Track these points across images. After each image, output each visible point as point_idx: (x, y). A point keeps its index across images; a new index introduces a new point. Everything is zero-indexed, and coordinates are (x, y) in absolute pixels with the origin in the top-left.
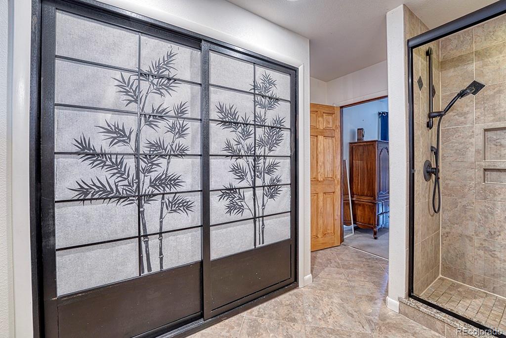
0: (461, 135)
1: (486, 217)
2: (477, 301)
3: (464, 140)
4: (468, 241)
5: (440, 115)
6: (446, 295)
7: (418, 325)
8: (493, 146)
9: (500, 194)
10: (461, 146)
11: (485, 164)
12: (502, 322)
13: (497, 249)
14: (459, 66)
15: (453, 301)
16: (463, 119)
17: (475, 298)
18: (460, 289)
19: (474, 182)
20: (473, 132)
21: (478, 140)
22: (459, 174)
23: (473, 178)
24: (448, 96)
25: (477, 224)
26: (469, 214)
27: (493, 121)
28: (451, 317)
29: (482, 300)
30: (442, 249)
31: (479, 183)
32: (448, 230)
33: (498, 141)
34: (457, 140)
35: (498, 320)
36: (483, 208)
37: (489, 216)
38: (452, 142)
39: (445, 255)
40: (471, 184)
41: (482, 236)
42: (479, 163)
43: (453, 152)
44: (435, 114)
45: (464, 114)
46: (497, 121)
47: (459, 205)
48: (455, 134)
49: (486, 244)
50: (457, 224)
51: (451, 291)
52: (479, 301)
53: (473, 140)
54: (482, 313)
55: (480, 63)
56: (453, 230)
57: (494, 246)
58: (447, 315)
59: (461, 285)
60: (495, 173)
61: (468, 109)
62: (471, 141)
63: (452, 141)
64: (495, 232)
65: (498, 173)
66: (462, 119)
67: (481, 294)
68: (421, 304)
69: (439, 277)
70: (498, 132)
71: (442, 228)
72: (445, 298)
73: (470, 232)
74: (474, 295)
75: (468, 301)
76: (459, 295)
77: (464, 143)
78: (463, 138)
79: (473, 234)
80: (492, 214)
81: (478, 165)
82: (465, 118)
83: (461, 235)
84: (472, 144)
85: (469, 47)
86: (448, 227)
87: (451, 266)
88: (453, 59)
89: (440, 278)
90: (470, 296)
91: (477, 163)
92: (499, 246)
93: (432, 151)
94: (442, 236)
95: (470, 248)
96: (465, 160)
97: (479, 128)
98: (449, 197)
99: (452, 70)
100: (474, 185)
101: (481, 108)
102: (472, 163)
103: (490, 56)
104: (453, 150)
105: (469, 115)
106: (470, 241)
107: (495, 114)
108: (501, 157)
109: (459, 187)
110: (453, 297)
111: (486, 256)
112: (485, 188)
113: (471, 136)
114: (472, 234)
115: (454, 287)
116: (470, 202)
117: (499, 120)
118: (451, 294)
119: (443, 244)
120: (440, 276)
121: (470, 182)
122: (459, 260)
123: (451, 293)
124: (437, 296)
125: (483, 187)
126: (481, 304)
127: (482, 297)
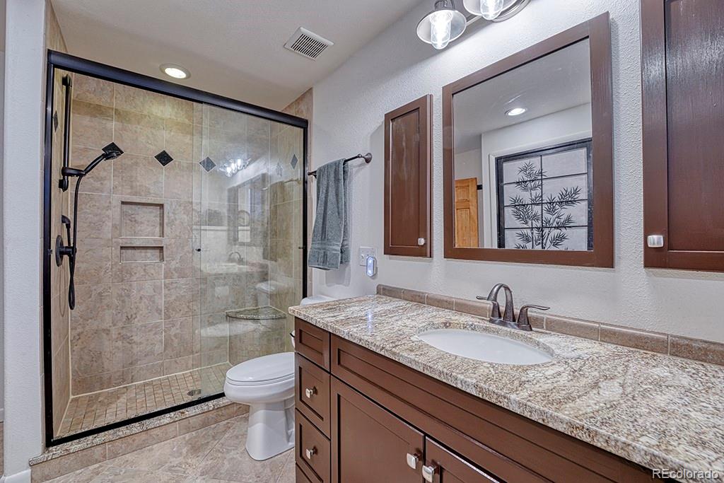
0: (97, 204)
1: (123, 301)
2: (121, 400)
3: (99, 211)
4: (105, 335)
5: (80, 174)
6: (89, 414)
7: (68, 477)
8: (128, 221)
9: (135, 273)
10: (96, 219)
11: (122, 242)
12: (148, 405)
13: (133, 334)
14: (97, 117)
15: (99, 416)
16: (99, 185)
17: (118, 398)
18: (100, 399)
19: (110, 263)
20: (110, 202)
21: (115, 212)
22: (94, 255)
23: (110, 257)
24: (81, 150)
25: (114, 312)
26: (105, 302)
27: (130, 194)
28: (111, 431)
29: (124, 396)
30: (72, 359)
31: (116, 263)
32: (79, 330)
33: (133, 216)
34: (92, 211)
35: (144, 405)
36: (120, 293)
37: (126, 299)
38: (86, 212)
39: (76, 366)
40: (107, 266)
41: (120, 324)
42: (116, 240)
43: (86, 225)
44: (72, 172)
45: (101, 179)
46: (134, 195)
47: (94, 293)
48: (88, 202)
49: (124, 332)
50: (91, 319)
51: (92, 407)
52: (123, 399)
53: (109, 212)
54: (131, 408)
55: (119, 125)
56: (87, 328)
57: (131, 331)
58: (106, 432)
59: (100, 394)
60: (130, 251)
61: (105, 174)
62: (107, 213)
63: (85, 210)
64: (132, 316)
65: (133, 251)
66: (97, 184)
67: (122, 391)
68: (70, 443)
69: (70, 401)
70: (133, 207)
71: (72, 329)
72: (89, 419)
73: (107, 324)
74: (116, 396)
75: (114, 406)
76: (102, 405)
77: (100, 214)
78: (98, 208)
79: (111, 324)
80: (128, 296)
81: (115, 242)
82: (102, 184)
83: (96, 332)
84: (108, 216)
85: (109, 100)
86: (79, 326)
87: (86, 375)
88: (90, 104)
89: (72, 400)
90: (113, 400)
91: (114, 240)
92: (136, 329)
93: (63, 222)
94: (71, 341)
95: (107, 343)
96: (101, 236)
97: (116, 199)
98: (81, 286)
99: (88, 118)
100: (110, 267)
101: (119, 177)
102: (109, 240)
103: (129, 121)
104: (86, 223)
105: (106, 182)
106: (107, 334)
107: (132, 187)
108: (135, 234)
109: (93, 271)
110: (98, 411)
111: (124, 345)
112: (122, 268)
113: (108, 208)
114: (108, 326)
115: (92, 400)
116: (106, 287)
117: (135, 194)
118: (93, 411)
119: (73, 351)
120: (72, 397)
121: (106, 263)
122: (95, 364)
123: (93, 408)
124: (78, 424)
125: (120, 268)
126: (125, 401)
127: (124, 393)
